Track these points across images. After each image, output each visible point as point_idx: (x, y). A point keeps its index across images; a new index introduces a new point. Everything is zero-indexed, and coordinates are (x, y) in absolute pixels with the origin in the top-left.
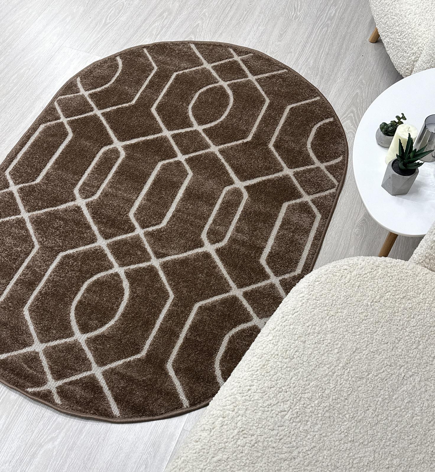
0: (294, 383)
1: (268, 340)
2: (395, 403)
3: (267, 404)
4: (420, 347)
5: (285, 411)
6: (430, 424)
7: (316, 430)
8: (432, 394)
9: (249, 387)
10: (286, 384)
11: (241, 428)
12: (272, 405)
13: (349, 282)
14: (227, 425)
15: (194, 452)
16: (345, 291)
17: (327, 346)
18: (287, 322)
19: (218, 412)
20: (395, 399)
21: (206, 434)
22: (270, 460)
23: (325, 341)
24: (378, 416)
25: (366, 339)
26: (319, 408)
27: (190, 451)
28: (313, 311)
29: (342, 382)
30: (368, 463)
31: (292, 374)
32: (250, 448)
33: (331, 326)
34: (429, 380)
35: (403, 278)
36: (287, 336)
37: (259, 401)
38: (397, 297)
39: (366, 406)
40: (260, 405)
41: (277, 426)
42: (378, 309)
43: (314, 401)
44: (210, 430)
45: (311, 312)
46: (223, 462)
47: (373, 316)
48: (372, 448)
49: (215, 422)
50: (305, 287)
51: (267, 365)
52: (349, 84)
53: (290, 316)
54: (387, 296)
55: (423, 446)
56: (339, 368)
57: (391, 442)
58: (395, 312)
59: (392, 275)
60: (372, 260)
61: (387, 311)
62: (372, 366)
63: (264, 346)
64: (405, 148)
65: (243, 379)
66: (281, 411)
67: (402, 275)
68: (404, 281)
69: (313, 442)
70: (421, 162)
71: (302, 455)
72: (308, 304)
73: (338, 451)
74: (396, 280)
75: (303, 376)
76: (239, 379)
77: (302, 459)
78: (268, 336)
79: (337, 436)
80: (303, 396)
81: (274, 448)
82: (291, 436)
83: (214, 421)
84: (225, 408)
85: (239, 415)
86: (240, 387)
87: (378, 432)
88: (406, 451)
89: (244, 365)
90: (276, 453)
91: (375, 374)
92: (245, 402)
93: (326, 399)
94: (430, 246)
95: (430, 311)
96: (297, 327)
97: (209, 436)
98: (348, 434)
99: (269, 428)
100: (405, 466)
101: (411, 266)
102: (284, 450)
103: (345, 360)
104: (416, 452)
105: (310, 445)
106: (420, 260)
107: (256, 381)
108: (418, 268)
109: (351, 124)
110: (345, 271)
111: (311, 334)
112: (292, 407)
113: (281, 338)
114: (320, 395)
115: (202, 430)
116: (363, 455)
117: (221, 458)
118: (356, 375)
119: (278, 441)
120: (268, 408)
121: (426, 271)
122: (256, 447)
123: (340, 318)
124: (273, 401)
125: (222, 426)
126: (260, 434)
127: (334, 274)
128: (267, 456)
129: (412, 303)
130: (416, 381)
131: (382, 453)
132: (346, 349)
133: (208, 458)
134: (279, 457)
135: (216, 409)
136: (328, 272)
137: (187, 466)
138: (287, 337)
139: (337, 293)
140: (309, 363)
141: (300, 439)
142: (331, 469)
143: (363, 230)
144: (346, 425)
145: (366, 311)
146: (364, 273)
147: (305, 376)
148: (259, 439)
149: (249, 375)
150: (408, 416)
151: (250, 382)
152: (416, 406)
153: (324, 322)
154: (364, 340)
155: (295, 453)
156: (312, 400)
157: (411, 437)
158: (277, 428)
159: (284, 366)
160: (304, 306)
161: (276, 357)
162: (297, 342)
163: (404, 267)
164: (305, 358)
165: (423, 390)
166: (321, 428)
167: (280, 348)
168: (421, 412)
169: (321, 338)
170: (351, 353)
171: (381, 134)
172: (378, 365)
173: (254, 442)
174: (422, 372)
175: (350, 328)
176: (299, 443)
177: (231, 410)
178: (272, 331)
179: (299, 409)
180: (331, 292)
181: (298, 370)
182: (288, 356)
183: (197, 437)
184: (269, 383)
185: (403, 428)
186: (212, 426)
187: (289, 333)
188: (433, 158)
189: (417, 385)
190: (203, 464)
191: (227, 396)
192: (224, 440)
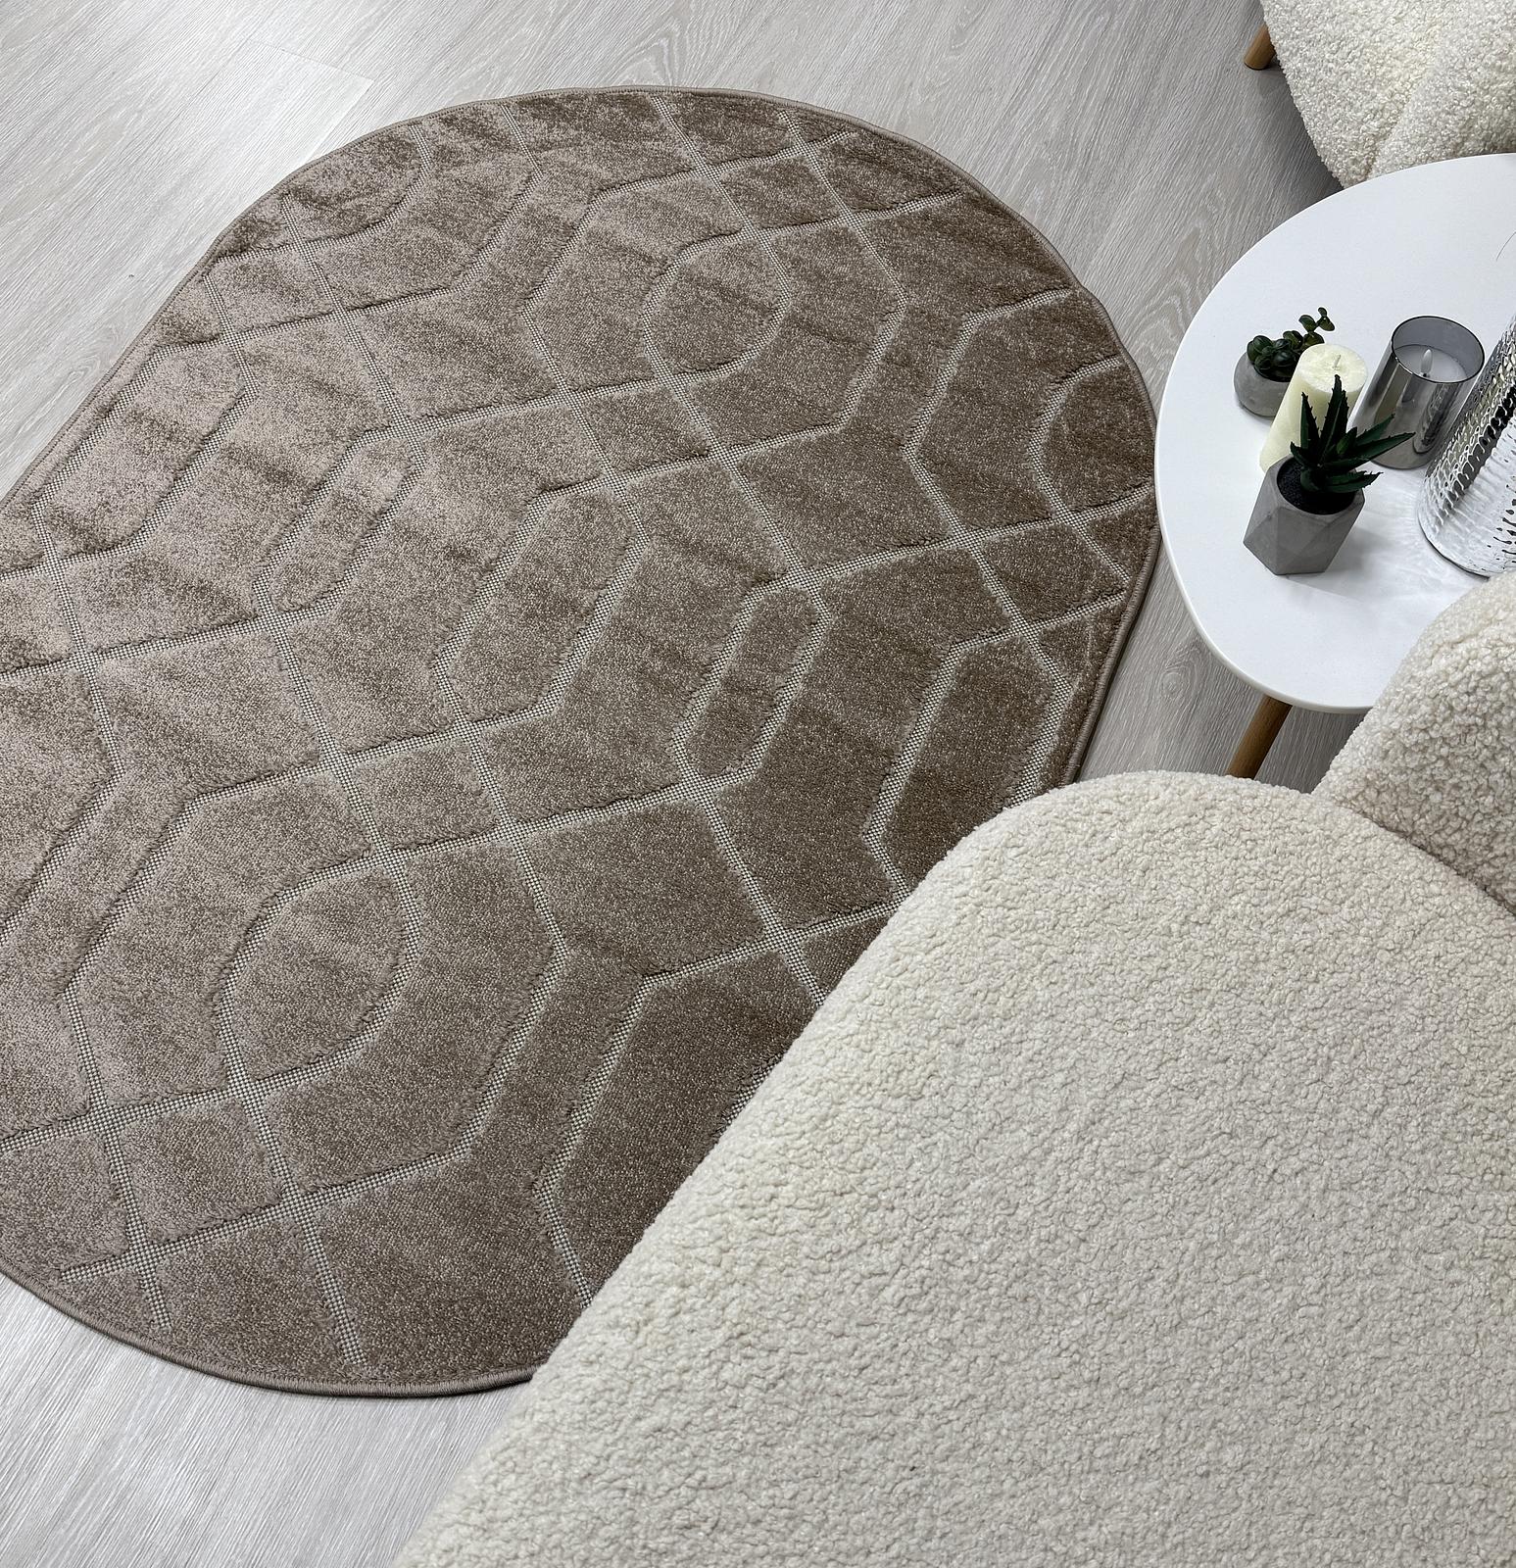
0: (918, 1180)
1: (843, 1033)
2: (1240, 1259)
3: (826, 1248)
4: (1333, 1077)
5: (885, 1274)
6: (1351, 1334)
7: (981, 1340)
8: (1361, 1235)
9: (771, 1189)
10: (892, 1183)
11: (736, 1325)
12: (843, 1252)
13: (1114, 854)
14: (692, 1310)
15: (578, 1397)
16: (1102, 882)
17: (1031, 1061)
18: (907, 975)
19: (667, 1266)
20: (1243, 1247)
21: (623, 1340)
22: (823, 1434)
23: (1025, 1045)
24: (1182, 1301)
25: (1157, 1044)
26: (993, 1267)
27: (564, 1396)
28: (993, 945)
29: (1072, 1183)
30: (1141, 1458)
31: (912, 1149)
32: (761, 1395)
33: (1047, 996)
34: (1356, 1187)
35: (1291, 847)
36: (905, 1021)
37: (800, 1238)
38: (1267, 909)
39: (1145, 1266)
40: (805, 1249)
41: (853, 1323)
42: (1203, 947)
43: (978, 1244)
44: (635, 1328)
45: (986, 948)
46: (671, 1435)
47: (1186, 968)
48: (1155, 1408)
49: (652, 1301)
50: (974, 862)
51: (834, 1117)
52: (1173, 198)
53: (919, 958)
54: (1236, 904)
55: (1322, 1407)
56: (1066, 1135)
57: (1221, 1388)
58: (1257, 958)
59: (1254, 835)
60: (1195, 786)
61: (1233, 955)
62: (1173, 1133)
63: (829, 1053)
64: (1320, 424)
65: (753, 1160)
66: (872, 1275)
67: (1286, 839)
68: (1293, 859)
69: (967, 1381)
70: (1369, 468)
71: (930, 1422)
72: (979, 920)
73: (1045, 1413)
74: (1266, 855)
75: (949, 1157)
76: (741, 1160)
77: (929, 1437)
79: (1045, 1363)
80: (944, 1226)
81: (838, 1396)
82: (897, 1359)
83: (651, 1297)
84: (692, 1253)
85: (735, 1281)
86: (742, 1187)
87: (1177, 1355)
88: (1266, 1422)
90: (843, 1413)
91: (1180, 1162)
92: (756, 1238)
93: (1018, 1237)
94: (1381, 748)
95: (1373, 960)
96: (937, 994)
97: (630, 1347)
98: (1082, 1356)
99: (829, 1327)
100: (1262, 1470)
101: (1319, 811)
102: (871, 1405)
103: (1087, 1110)
104: (1299, 1427)
105: (958, 1392)
106: (1348, 790)
107: (795, 1169)
108: (1339, 817)
109: (1170, 332)
110: (1107, 818)
111: (981, 1021)
112: (907, 1261)
113: (886, 1029)
114: (1000, 1223)
115: (609, 1326)
116: (1127, 1430)
117: (664, 1420)
118: (1120, 1163)
119: (855, 1373)
120: (831, 1260)
121: (1368, 827)
122: (781, 1392)
123: (1079, 970)
124: (846, 1239)
125: (677, 1313)
126: (799, 1349)
127: (1069, 823)
128: (815, 1421)
129: (1312, 933)
130: (1313, 1188)
131: (1189, 1426)
132: (1091, 1074)
133: (621, 1421)
134: (853, 1427)
135: (659, 1257)
136: (1050, 816)
137: (551, 1442)
138: (904, 1026)
139: (1074, 888)
140: (969, 1114)
141: (926, 1369)
142: (1022, 1472)
144: (1077, 1326)
145: (1162, 952)
146: (1165, 826)
147: (954, 1159)
148: (794, 1364)
149: (775, 1147)
150: (1280, 1304)
151: (778, 1171)
152: (1309, 1270)
153: (1027, 981)
154: (1151, 1047)
155: (908, 1415)
156: (973, 1238)
157: (1285, 1375)
158: (855, 1330)
159: (887, 1121)
160: (967, 923)
161: (864, 1091)
162: (935, 1043)
164: (957, 1097)
165: (1335, 1219)
166: (996, 1334)
167: (880, 1062)
168: (1322, 1294)
169: (1013, 1033)
170: (1108, 1088)
171: (1252, 371)
172: (1192, 1130)
173: (776, 1372)
174: (1333, 1162)
175: (1110, 1007)
176: (923, 1381)
177: (710, 1261)
178: (858, 1005)
179: (931, 1269)
180: (1056, 884)
181: (934, 1138)
182: (904, 1091)
183: (591, 1349)
184: (838, 1177)
185: (1261, 1343)
186: (641, 1314)
187: (911, 1011)
188: (1417, 457)
189: (1314, 1204)
190: (602, 1441)
191: (699, 1214)
192: (680, 1364)
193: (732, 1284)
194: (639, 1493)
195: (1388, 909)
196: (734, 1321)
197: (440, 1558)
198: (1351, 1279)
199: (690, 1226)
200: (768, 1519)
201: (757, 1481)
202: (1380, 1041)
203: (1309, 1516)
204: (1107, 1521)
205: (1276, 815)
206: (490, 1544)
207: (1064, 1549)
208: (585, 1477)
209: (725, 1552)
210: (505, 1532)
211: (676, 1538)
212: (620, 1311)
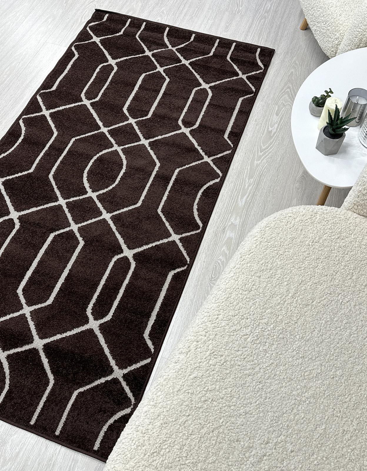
0: (253, 311)
1: (230, 276)
2: (336, 324)
3: (232, 330)
4: (354, 278)
5: (248, 335)
6: (365, 340)
7: (273, 349)
8: (365, 316)
9: (217, 316)
10: (247, 312)
12: (237, 330)
13: (293, 227)
14: (200, 347)
15: (174, 371)
16: (291, 234)
17: (278, 279)
18: (245, 261)
20: (336, 321)
21: (183, 356)
22: (237, 375)
23: (276, 276)
24: (322, 336)
25: (309, 273)
26: (274, 331)
27: (171, 371)
28: (265, 251)
29: (292, 309)
30: (316, 375)
31: (251, 303)
32: (220, 367)
33: (280, 263)
34: (362, 304)
35: (337, 222)
38: (333, 237)
39: (312, 328)
40: (227, 330)
41: (241, 347)
42: (318, 248)
43: (270, 326)
44: (186, 353)
45: (264, 252)
46: (199, 378)
47: (314, 253)
48: (319, 362)
50: (258, 232)
51: (230, 297)
52: (285, 64)
53: (247, 256)
54: (325, 237)
55: (360, 359)
56: (289, 297)
57: (335, 356)
58: (332, 250)
59: (328, 219)
60: (312, 209)
61: (326, 249)
62: (315, 295)
63: (227, 282)
65: (211, 310)
66: (244, 335)
67: (336, 220)
68: (338, 225)
69: (271, 359)
70: (346, 127)
71: (263, 370)
72: (261, 246)
73: (291, 366)
74: (331, 224)
75: (260, 305)
76: (208, 310)
77: (263, 374)
78: (229, 273)
79: (290, 353)
80: (261, 322)
81: (239, 366)
82: (253, 355)
83: (189, 346)
84: (199, 334)
85: (210, 339)
86: (209, 316)
87: (323, 349)
88: (347, 364)
89: (211, 298)
90: (241, 370)
91: (318, 302)
92: (214, 328)
93: (280, 323)
94: (357, 195)
95: (361, 248)
96: (253, 265)
97: (185, 358)
98: (299, 351)
99: (235, 349)
100: (347, 375)
101: (343, 212)
102: (248, 367)
103: (293, 290)
104: (355, 364)
105: (269, 362)
106: (350, 207)
107: (222, 311)
108: (348, 213)
109: (288, 98)
110: (290, 218)
111: (264, 271)
112: (252, 331)
113: (241, 275)
114: (275, 320)
115: (180, 353)
116: (312, 368)
117: (197, 375)
118: (303, 303)
119: (243, 360)
120: (234, 333)
121: (356, 215)
122: (225, 366)
123: (288, 256)
124: (237, 327)
125: (197, 349)
126: (228, 355)
127: (281, 220)
128: (234, 372)
129: (345, 242)
130: (352, 305)
131: (327, 366)
132: (293, 282)
133: (186, 376)
134: (244, 373)
135: (190, 335)
136: (276, 219)
137: (169, 383)
138: (245, 273)
139: (284, 236)
140: (264, 294)
141: (260, 357)
142: (287, 381)
143: (303, 185)
144: (297, 344)
145: (308, 250)
146: (305, 219)
147: (261, 305)
148: (227, 359)
149: (216, 306)
150: (347, 334)
151: (218, 312)
152: (353, 325)
153: (275, 260)
154: (308, 274)
155: (257, 369)
156: (268, 324)
157: (350, 352)
158: (242, 349)
159: (244, 297)
160: (258, 247)
161: (237, 290)
162: (253, 277)
163: (338, 213)
164: (261, 290)
165: (358, 312)
166: (277, 347)
167: (240, 283)
168: (357, 331)
169: (273, 273)
170: (298, 285)
171: (314, 105)
172: (320, 293)
173: (223, 361)
174: (356, 298)
175: (296, 265)
176: (260, 360)
177: (203, 335)
178: (233, 269)
179: (259, 333)
180: (279, 235)
181: (256, 300)
182: (247, 289)
183: (176, 359)
184: (233, 312)
185: (343, 344)
186: (188, 349)
187: (247, 270)
188: (357, 123)
189: (353, 309)
190: (181, 381)
191: (199, 324)
192: (199, 361)
193: (209, 340)
194: (192, 394)
195: (363, 235)
196: (211, 349)
197: (144, 414)
198: (364, 327)
199: (197, 327)
200: (225, 397)
201: (222, 388)
202: (365, 268)
203: (360, 386)
204: (310, 391)
205: (333, 214)
206: (156, 409)
207: (300, 399)
208: (178, 391)
209: (215, 406)
210: (160, 406)
211: (203, 404)
212: (182, 349)
